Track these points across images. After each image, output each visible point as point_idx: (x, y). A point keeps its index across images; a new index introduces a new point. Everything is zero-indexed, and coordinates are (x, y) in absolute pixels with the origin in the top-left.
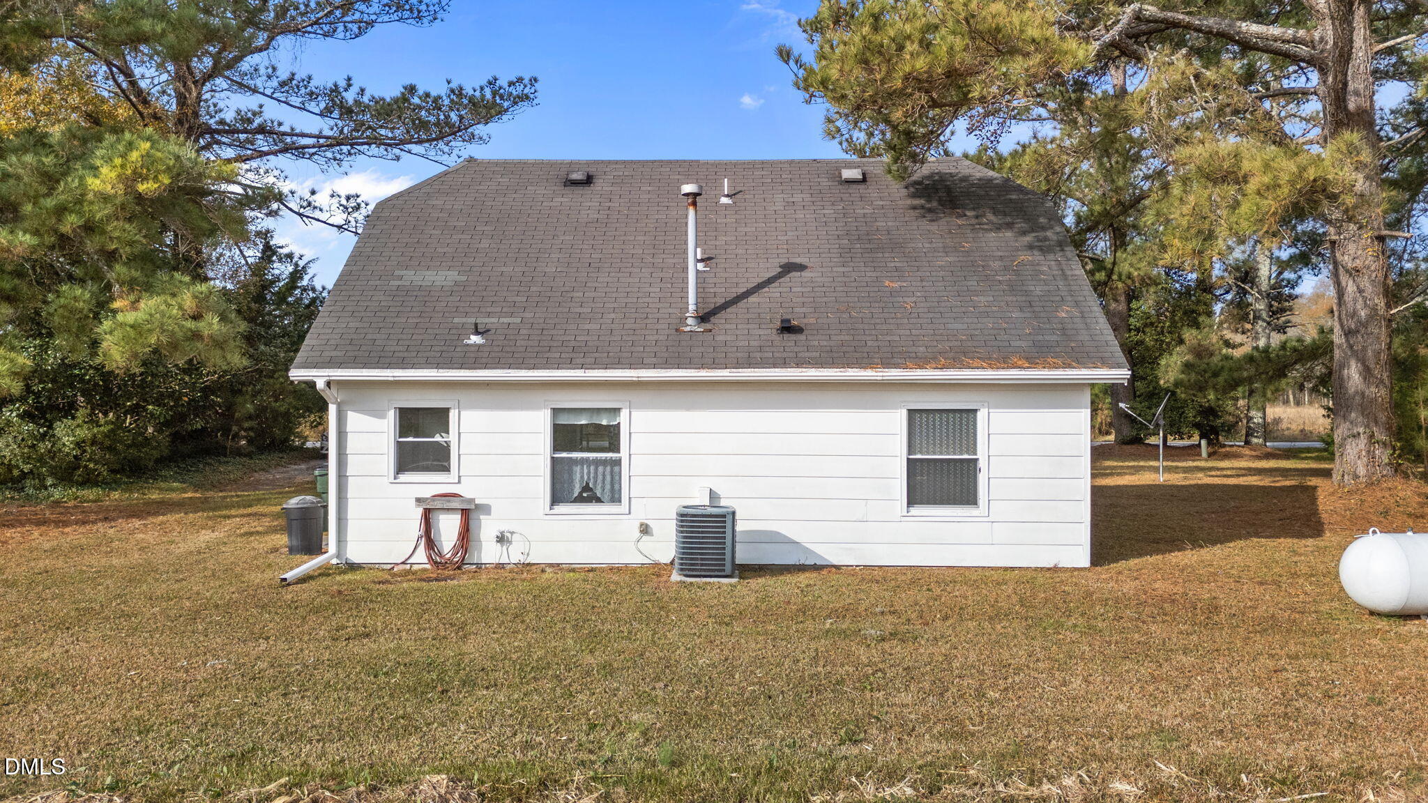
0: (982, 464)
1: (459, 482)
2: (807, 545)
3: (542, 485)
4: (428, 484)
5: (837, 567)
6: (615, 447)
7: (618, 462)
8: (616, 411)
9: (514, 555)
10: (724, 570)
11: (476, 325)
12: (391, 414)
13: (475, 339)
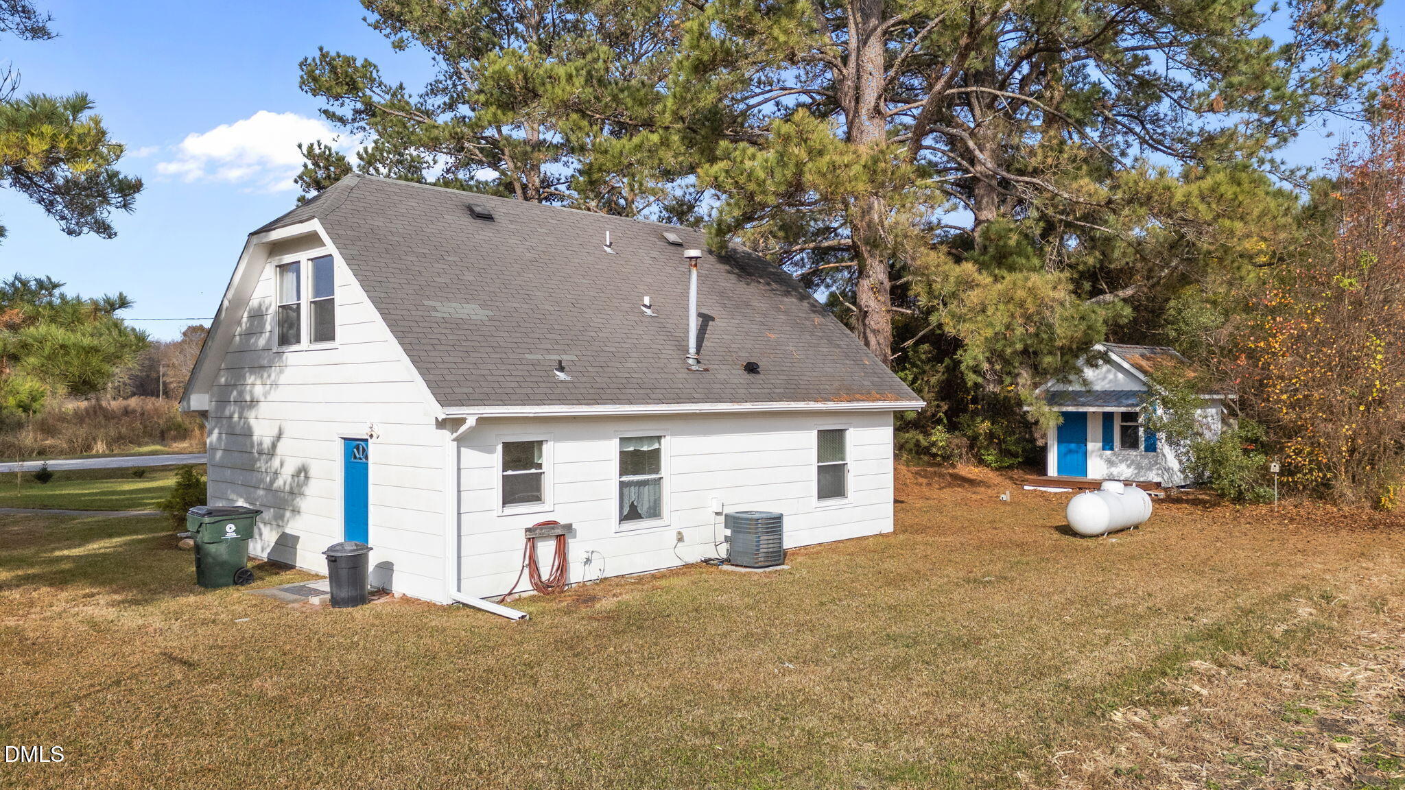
0: (849, 467)
1: (553, 510)
3: (613, 507)
4: (529, 515)
6: (657, 469)
7: (659, 481)
8: (659, 438)
9: (592, 573)
11: (560, 362)
12: (500, 448)
13: (562, 376)
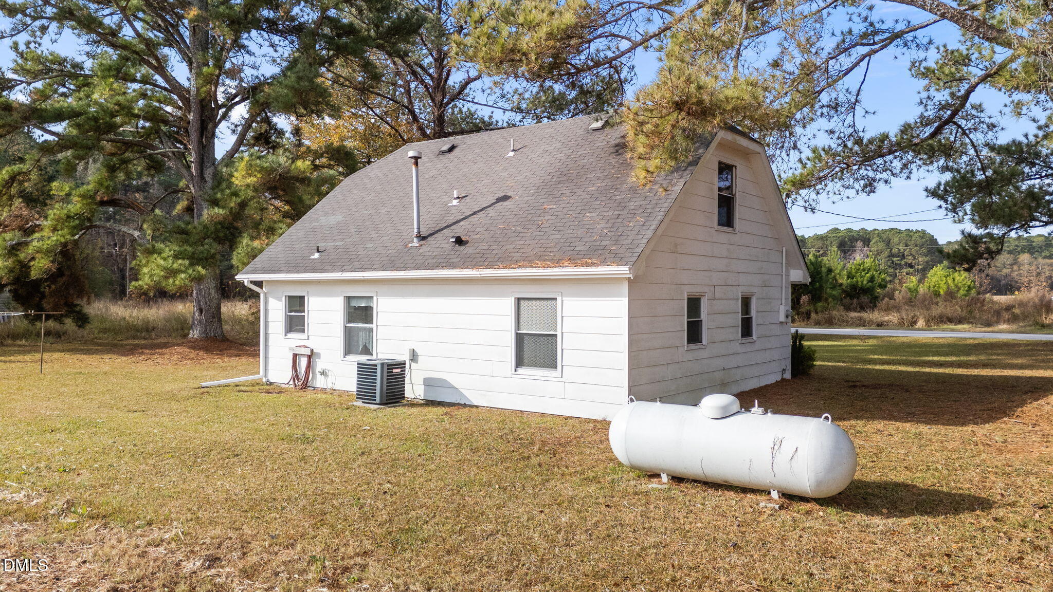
0: (559, 339)
1: (308, 339)
2: (464, 391)
3: (341, 344)
4: (297, 339)
5: (477, 407)
6: (371, 321)
7: (371, 330)
8: (372, 298)
9: (327, 383)
10: (375, 400)
11: (318, 247)
12: (284, 299)
13: (317, 255)
